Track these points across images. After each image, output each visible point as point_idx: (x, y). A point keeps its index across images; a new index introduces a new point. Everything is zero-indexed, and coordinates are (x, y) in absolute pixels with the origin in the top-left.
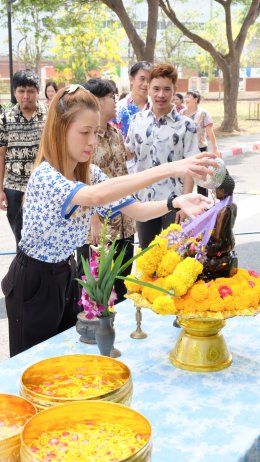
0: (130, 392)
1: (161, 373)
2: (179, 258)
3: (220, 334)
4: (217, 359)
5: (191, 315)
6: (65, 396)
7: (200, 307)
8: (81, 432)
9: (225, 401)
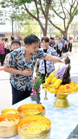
0: (45, 113)
1: (52, 108)
2: (56, 79)
3: (66, 98)
4: (66, 104)
5: (60, 93)
6: (28, 114)
7: (62, 91)
8: (33, 123)
9: (69, 115)
